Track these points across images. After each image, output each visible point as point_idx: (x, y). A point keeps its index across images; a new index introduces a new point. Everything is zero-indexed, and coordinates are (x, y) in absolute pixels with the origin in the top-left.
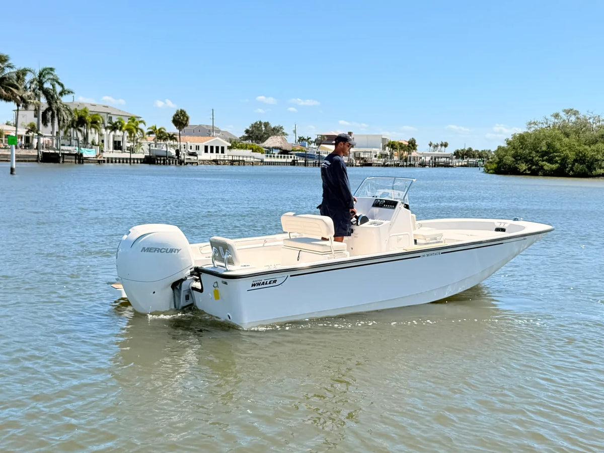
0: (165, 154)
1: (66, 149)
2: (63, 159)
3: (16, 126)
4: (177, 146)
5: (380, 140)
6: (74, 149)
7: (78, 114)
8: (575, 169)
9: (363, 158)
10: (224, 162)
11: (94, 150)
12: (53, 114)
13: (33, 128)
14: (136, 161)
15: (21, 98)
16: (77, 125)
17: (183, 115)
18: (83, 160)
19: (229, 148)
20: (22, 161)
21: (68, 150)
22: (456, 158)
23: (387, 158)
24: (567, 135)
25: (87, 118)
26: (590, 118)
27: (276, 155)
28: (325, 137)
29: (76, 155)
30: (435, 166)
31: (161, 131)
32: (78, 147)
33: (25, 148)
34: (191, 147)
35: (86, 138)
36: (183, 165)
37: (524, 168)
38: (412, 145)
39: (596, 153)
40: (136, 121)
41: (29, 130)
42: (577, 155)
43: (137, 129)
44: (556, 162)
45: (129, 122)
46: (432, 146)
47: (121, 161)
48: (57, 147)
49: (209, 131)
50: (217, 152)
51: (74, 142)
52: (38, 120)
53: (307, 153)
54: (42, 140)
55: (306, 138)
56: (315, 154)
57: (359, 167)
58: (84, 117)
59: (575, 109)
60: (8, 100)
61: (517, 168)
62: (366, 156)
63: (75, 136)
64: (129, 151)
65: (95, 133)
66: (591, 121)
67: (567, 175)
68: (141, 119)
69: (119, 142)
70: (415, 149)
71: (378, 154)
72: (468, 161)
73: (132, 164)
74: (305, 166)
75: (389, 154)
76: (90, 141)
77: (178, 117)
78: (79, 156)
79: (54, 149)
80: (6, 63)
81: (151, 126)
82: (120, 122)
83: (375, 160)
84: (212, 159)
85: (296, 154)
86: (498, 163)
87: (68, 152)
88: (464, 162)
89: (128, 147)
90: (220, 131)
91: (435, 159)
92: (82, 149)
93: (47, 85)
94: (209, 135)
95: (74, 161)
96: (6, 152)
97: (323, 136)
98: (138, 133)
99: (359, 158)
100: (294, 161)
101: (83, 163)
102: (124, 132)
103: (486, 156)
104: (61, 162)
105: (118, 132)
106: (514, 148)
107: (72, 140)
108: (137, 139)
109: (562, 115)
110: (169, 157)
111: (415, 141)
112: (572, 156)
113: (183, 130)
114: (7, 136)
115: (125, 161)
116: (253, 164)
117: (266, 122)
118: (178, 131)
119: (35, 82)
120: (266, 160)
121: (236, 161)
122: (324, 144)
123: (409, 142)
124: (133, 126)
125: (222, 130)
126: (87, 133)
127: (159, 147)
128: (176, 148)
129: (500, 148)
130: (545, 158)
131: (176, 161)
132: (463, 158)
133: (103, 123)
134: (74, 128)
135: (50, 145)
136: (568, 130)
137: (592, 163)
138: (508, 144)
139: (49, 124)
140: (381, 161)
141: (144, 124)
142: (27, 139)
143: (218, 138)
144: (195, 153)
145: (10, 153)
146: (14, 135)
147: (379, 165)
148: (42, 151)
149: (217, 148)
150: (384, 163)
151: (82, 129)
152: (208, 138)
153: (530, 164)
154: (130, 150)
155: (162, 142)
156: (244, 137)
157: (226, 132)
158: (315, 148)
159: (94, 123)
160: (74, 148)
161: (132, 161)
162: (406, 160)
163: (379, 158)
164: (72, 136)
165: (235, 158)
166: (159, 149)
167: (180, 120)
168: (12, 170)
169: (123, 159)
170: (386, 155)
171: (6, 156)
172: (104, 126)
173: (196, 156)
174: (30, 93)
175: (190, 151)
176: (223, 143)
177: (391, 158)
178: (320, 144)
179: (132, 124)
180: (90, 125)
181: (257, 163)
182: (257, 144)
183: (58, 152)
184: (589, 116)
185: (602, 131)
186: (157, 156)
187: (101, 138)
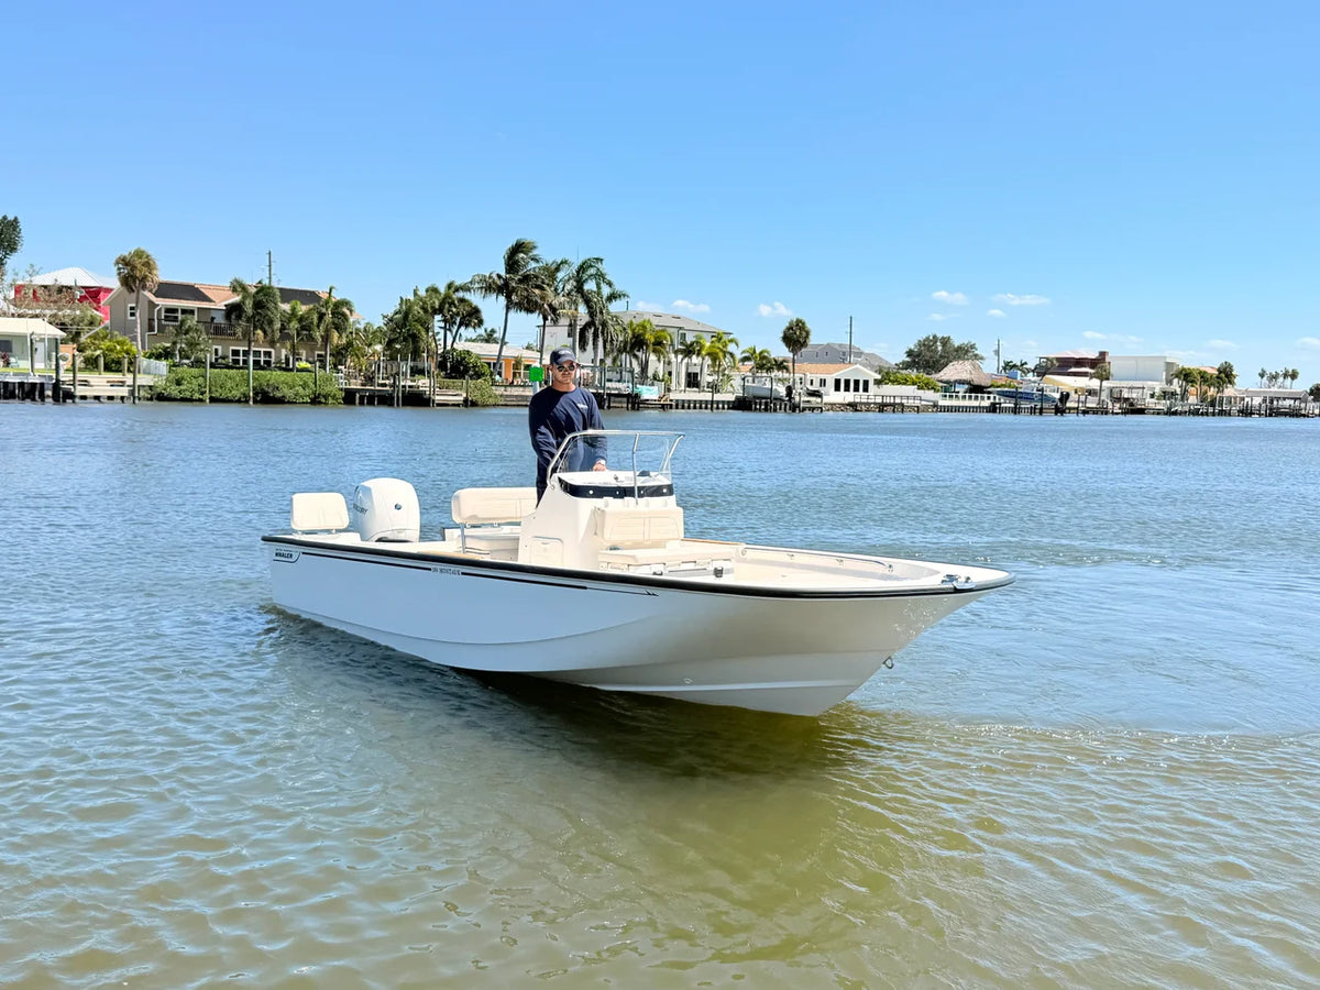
0: (768, 394)
1: (614, 386)
2: (610, 403)
3: (540, 351)
5: (1162, 366)
6: (625, 388)
7: (633, 331)
9: (1128, 399)
10: (868, 407)
11: (656, 388)
12: (596, 330)
14: (720, 406)
15: (550, 307)
16: (632, 348)
17: (800, 328)
18: (639, 404)
19: (878, 382)
21: (616, 389)
22: (1314, 400)
23: (1176, 399)
25: (647, 337)
27: (961, 394)
28: (1055, 361)
29: (628, 396)
30: (1270, 415)
31: (762, 355)
32: (633, 384)
34: (812, 381)
35: (644, 368)
38: (1226, 375)
40: (723, 340)
43: (725, 353)
45: (712, 342)
46: (1265, 378)
47: (698, 405)
48: (601, 384)
49: (844, 354)
50: (856, 389)
51: (626, 376)
52: (574, 341)
53: (1019, 390)
55: (1018, 363)
56: (1035, 392)
57: (1120, 416)
58: (643, 335)
60: (529, 306)
62: (1134, 396)
63: (628, 366)
64: (711, 390)
65: (659, 360)
68: (731, 337)
69: (696, 375)
70: (1230, 382)
71: (1158, 391)
73: (715, 411)
74: (1015, 413)
75: (1179, 392)
76: (650, 373)
77: (791, 331)
78: (633, 398)
79: (597, 388)
80: (532, 254)
81: (746, 347)
82: (697, 342)
83: (1150, 403)
84: (847, 402)
85: (999, 393)
87: (616, 392)
89: (709, 383)
90: (862, 353)
91: (1272, 402)
92: (638, 386)
93: (589, 286)
94: (844, 361)
95: (625, 405)
97: (1050, 360)
98: (727, 360)
99: (1118, 400)
100: (994, 404)
101: (638, 409)
102: (703, 359)
105: (695, 359)
107: (624, 373)
108: (725, 369)
110: (774, 398)
111: (1231, 367)
113: (799, 354)
114: (528, 367)
115: (703, 406)
116: (918, 409)
117: (946, 336)
118: (791, 355)
119: (571, 281)
120: (943, 403)
121: (890, 405)
122: (1052, 374)
123: (1219, 370)
124: (719, 348)
125: (866, 352)
126: (647, 362)
127: (759, 382)
128: (787, 384)
131: (786, 405)
133: (672, 344)
134: (627, 352)
135: (591, 381)
139: (590, 346)
140: (1163, 405)
141: (737, 344)
143: (858, 366)
144: (818, 391)
146: (538, 366)
147: (1157, 412)
149: (857, 382)
150: (1169, 409)
151: (639, 354)
152: (841, 366)
154: (712, 388)
155: (764, 374)
156: (903, 363)
157: (875, 356)
158: (1035, 382)
159: (659, 344)
160: (626, 384)
161: (715, 406)
162: (1212, 404)
163: (1159, 398)
164: (624, 365)
165: (888, 400)
166: (759, 385)
167: (795, 337)
169: (701, 402)
170: (1173, 394)
172: (674, 348)
173: (820, 396)
174: (563, 299)
175: (811, 388)
176: (867, 374)
177: (1182, 399)
178: (1044, 374)
179: (717, 344)
180: (651, 347)
181: (925, 409)
182: (927, 376)
183: (602, 392)
186: (756, 397)
187: (668, 369)
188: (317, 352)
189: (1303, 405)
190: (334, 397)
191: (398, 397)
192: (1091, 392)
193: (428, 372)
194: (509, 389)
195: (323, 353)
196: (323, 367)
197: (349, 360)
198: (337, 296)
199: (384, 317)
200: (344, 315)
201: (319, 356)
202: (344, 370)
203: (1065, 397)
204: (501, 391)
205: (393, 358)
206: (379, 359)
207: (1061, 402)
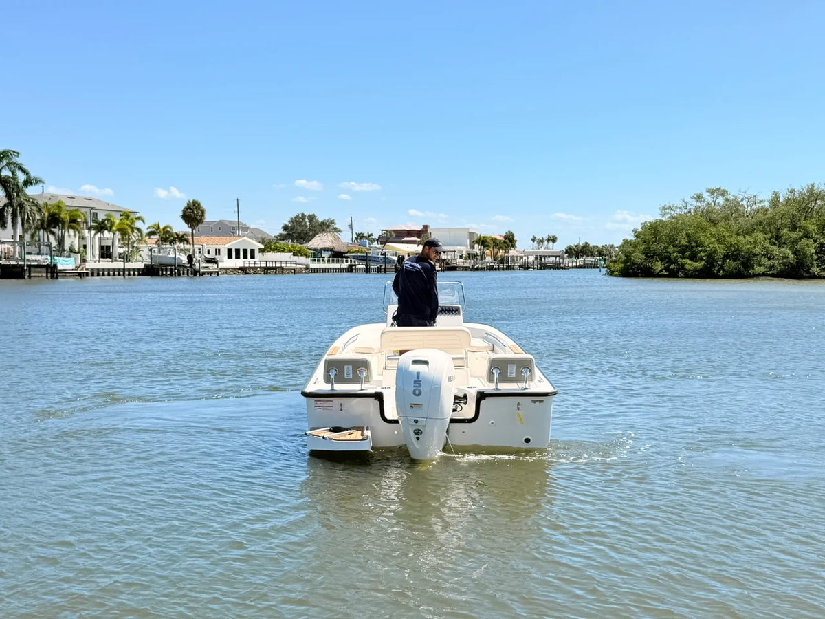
1: (33, 259)
2: (30, 273)
4: (189, 250)
5: (467, 235)
6: (44, 259)
7: (49, 210)
8: (726, 268)
9: (445, 260)
10: (255, 271)
11: (72, 259)
12: (14, 210)
14: (132, 273)
16: (49, 226)
17: (196, 208)
18: (57, 273)
19: (262, 251)
21: (36, 261)
22: (569, 257)
23: (477, 259)
24: (714, 224)
25: (62, 216)
26: (742, 200)
27: (326, 259)
28: (393, 233)
29: (47, 267)
30: (541, 269)
31: (165, 230)
32: (51, 256)
34: (209, 251)
35: (61, 242)
36: (198, 276)
37: (660, 268)
38: (510, 241)
39: (752, 246)
40: (130, 218)
42: (728, 248)
43: (133, 229)
44: (702, 259)
45: (121, 220)
46: (536, 242)
47: (111, 273)
48: (21, 257)
49: (234, 229)
50: (245, 257)
51: (45, 249)
53: (369, 255)
55: (366, 235)
56: (380, 256)
58: (59, 214)
59: (722, 188)
61: (650, 268)
62: (449, 257)
63: (46, 240)
64: (122, 260)
65: (75, 236)
66: (744, 203)
67: (716, 276)
68: (138, 215)
69: (108, 247)
70: (513, 246)
71: (464, 253)
72: (584, 260)
73: (127, 277)
74: (367, 272)
75: (479, 254)
76: (67, 247)
77: (189, 211)
78: (51, 268)
79: (17, 260)
81: (151, 224)
82: (108, 220)
83: (460, 262)
84: (238, 266)
85: (354, 257)
86: (625, 262)
87: (36, 263)
88: (580, 262)
89: (120, 254)
90: (248, 228)
91: (541, 259)
92: (56, 258)
93: (6, 173)
94: (234, 234)
95: (44, 275)
97: (388, 232)
98: (135, 234)
100: (350, 266)
101: (57, 277)
102: (114, 234)
103: (608, 253)
104: (26, 277)
105: (107, 234)
106: (645, 242)
107: (42, 247)
108: (134, 242)
109: (707, 196)
110: (178, 266)
111: (513, 235)
112: (721, 250)
113: (197, 228)
115: (116, 273)
116: (294, 271)
117: (311, 214)
118: (190, 230)
120: (313, 266)
121: (272, 268)
122: (390, 242)
123: (505, 237)
124: (127, 224)
125: (252, 226)
126: (63, 237)
127: (164, 252)
128: (188, 254)
129: (626, 242)
130: (687, 254)
131: (188, 270)
132: (577, 257)
133: (86, 222)
134: (44, 229)
135: (11, 254)
136: (714, 216)
137: (749, 259)
138: (637, 237)
139: (9, 226)
140: (469, 263)
141: (143, 221)
143: (245, 238)
144: (214, 259)
147: (466, 269)
149: (245, 251)
150: (473, 266)
151: (56, 230)
152: (232, 238)
153: (667, 262)
154: (123, 258)
155: (168, 246)
156: (281, 235)
157: (257, 230)
158: (379, 249)
159: (73, 223)
160: (44, 257)
161: (127, 273)
162: (502, 261)
163: (465, 259)
164: (42, 241)
165: (270, 265)
166: (164, 255)
167: (193, 215)
169: (114, 270)
170: (475, 255)
172: (87, 225)
173: (216, 262)
175: (208, 256)
176: (253, 244)
177: (482, 259)
178: (386, 242)
179: (126, 221)
180: (66, 225)
181: (300, 271)
182: (300, 245)
183: (20, 263)
184: (742, 197)
185: (760, 217)
186: (162, 265)
187: (83, 243)
189: (561, 261)
203: (401, 259)
207: (399, 263)
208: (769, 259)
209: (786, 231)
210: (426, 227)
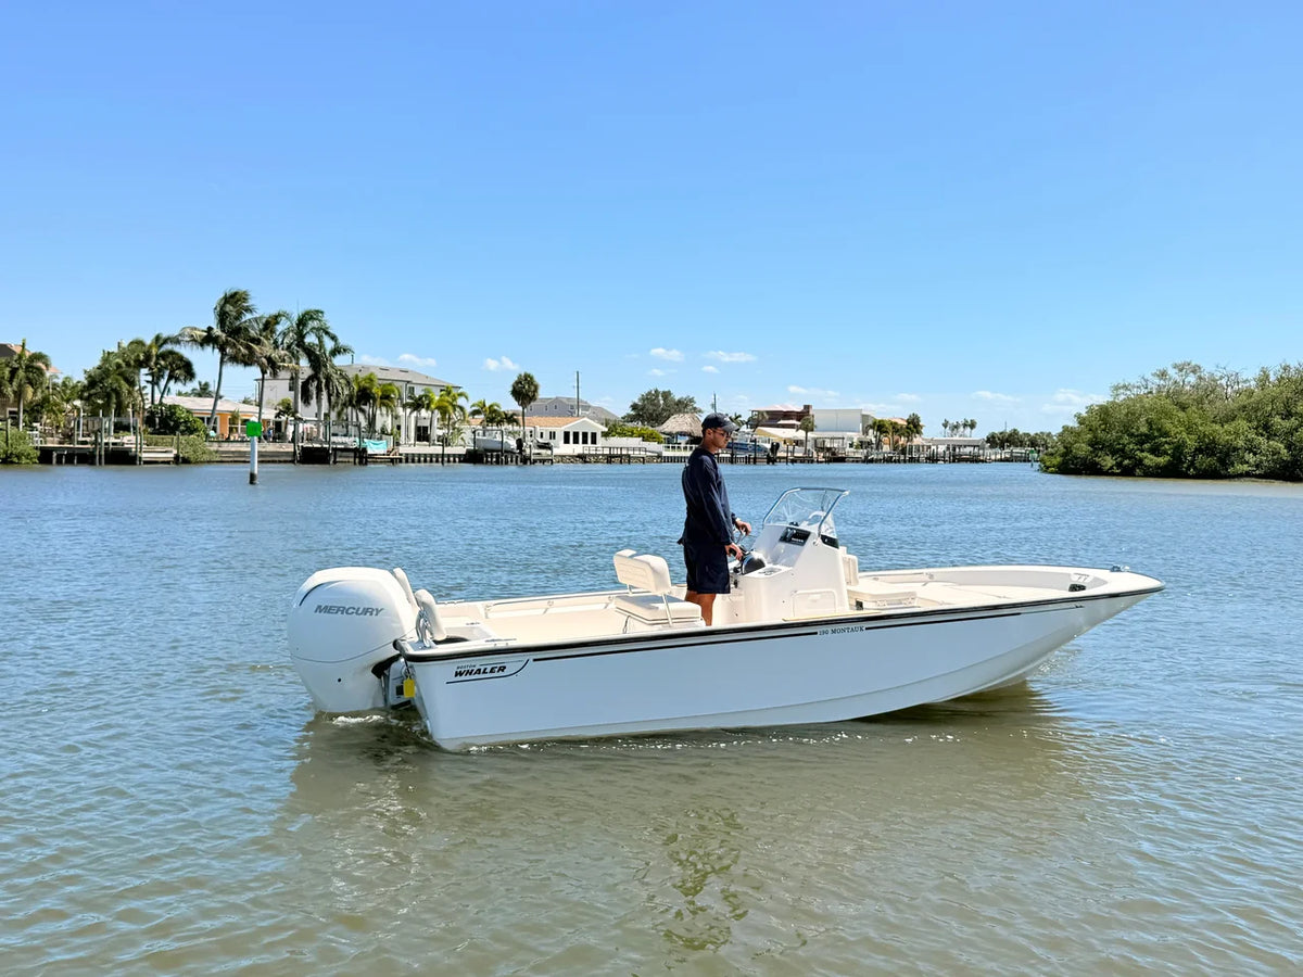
0: (499, 447)
1: (340, 441)
2: (335, 458)
3: (260, 405)
4: (518, 433)
5: (859, 418)
6: (352, 442)
7: (358, 384)
8: (1197, 465)
9: (830, 448)
10: (596, 459)
11: (384, 442)
13: (287, 409)
14: (452, 459)
15: (269, 359)
16: (358, 402)
17: (528, 383)
18: (366, 458)
19: (605, 435)
20: (269, 462)
21: (342, 443)
22: (991, 447)
23: (872, 448)
24: (1183, 408)
25: (373, 391)
26: (1221, 378)
27: (682, 446)
28: (765, 415)
29: (355, 450)
30: (954, 461)
31: (492, 408)
32: (360, 438)
33: (274, 441)
34: (542, 434)
35: (372, 422)
36: (529, 463)
37: (1110, 465)
38: (914, 426)
39: (1233, 437)
40: (452, 394)
41: (281, 411)
42: (1200, 440)
43: (454, 407)
44: (1165, 453)
45: (441, 396)
46: (948, 428)
47: (428, 459)
48: (326, 438)
49: (572, 407)
50: (585, 442)
51: (353, 430)
52: (296, 396)
54: (301, 427)
55: (734, 417)
56: (749, 442)
57: (824, 464)
58: (370, 389)
59: (1193, 363)
60: (247, 361)
61: (1098, 464)
62: (836, 445)
63: (355, 420)
64: (441, 443)
65: (387, 414)
66: (1224, 382)
67: (1185, 476)
68: (460, 391)
69: (425, 428)
70: (918, 432)
71: (855, 440)
72: (1012, 452)
73: (446, 464)
74: (732, 462)
75: (874, 442)
76: (378, 427)
77: (520, 386)
78: (360, 452)
79: (321, 443)
80: (245, 305)
81: (476, 401)
82: (426, 396)
83: (850, 452)
84: (576, 454)
86: (1062, 455)
87: (343, 446)
88: (1005, 453)
89: (439, 437)
90: (589, 407)
91: (954, 449)
92: (365, 440)
93: (311, 339)
94: (572, 414)
95: (352, 460)
96: (244, 448)
97: (760, 413)
98: (456, 413)
99: (822, 449)
101: (366, 464)
102: (433, 413)
103: (1043, 443)
104: (331, 462)
105: (424, 413)
106: (1090, 430)
107: (350, 427)
108: (455, 423)
109: (1172, 373)
110: (506, 451)
111: (918, 419)
112: (1191, 443)
113: (529, 407)
114: (245, 422)
115: (434, 459)
116: (643, 460)
117: (666, 390)
118: (521, 408)
119: (291, 334)
120: (666, 454)
121: (617, 456)
122: (762, 426)
123: (907, 421)
124: (448, 401)
126: (374, 416)
127: (490, 435)
128: (517, 437)
129: (1066, 429)
130: (1146, 446)
131: (517, 457)
132: (1002, 447)
133: (400, 398)
134: (353, 406)
135: (315, 435)
136: (1183, 399)
137: (1227, 455)
138: (1081, 423)
139: (314, 401)
140: (861, 454)
141: (466, 398)
142: (278, 425)
143: (586, 419)
144: (548, 444)
145: (249, 449)
146: (257, 420)
147: (857, 461)
148: (300, 444)
149: (585, 435)
150: (866, 457)
151: (366, 408)
152: (570, 419)
153: (1121, 456)
154: (443, 441)
155: (495, 427)
156: (629, 415)
157: (601, 410)
158: (748, 434)
159: (386, 398)
160: (352, 439)
161: (446, 459)
162: (903, 452)
163: (857, 448)
164: (349, 419)
165: (615, 452)
166: (490, 438)
167: (524, 391)
168: (252, 477)
169: (431, 455)
170: (870, 443)
171: (242, 454)
172: (401, 402)
173: (550, 448)
174: (283, 352)
175: (540, 440)
176: (595, 427)
177: (877, 448)
178: (757, 426)
179: (447, 398)
180: (378, 401)
181: (650, 460)
182: (650, 428)
183: (326, 446)
184: (1220, 374)
185: (1243, 400)
186: (487, 450)
187: (396, 423)
188: (9, 409)
190: (28, 456)
191: (100, 456)
192: (798, 443)
193: (135, 428)
194: (226, 444)
195: (16, 409)
196: (16, 424)
197: (45, 417)
198: (31, 349)
199: (85, 372)
200: (39, 369)
201: (11, 412)
202: (39, 427)
203: (775, 447)
204: (215, 447)
205: (94, 414)
206: (79, 415)
207: (772, 452)
208: (1255, 454)
209: (1277, 419)
210: (807, 408)
